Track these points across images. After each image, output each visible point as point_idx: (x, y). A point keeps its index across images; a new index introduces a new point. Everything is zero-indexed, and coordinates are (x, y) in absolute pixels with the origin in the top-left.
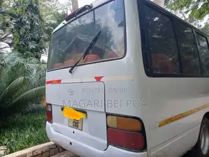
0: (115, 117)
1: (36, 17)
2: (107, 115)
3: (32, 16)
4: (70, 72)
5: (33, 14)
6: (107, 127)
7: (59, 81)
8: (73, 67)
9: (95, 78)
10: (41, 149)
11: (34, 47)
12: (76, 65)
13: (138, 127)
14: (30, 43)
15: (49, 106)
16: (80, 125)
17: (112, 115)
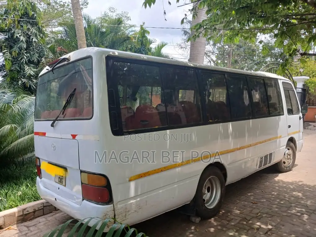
0: (86, 174)
1: (34, 30)
2: (81, 172)
3: (28, 29)
4: (52, 125)
5: (29, 26)
6: (82, 183)
7: (44, 134)
8: (54, 121)
9: (72, 135)
10: (33, 206)
11: (32, 73)
12: (56, 120)
13: (103, 182)
14: (26, 68)
15: (38, 160)
16: (64, 181)
17: (84, 172)
